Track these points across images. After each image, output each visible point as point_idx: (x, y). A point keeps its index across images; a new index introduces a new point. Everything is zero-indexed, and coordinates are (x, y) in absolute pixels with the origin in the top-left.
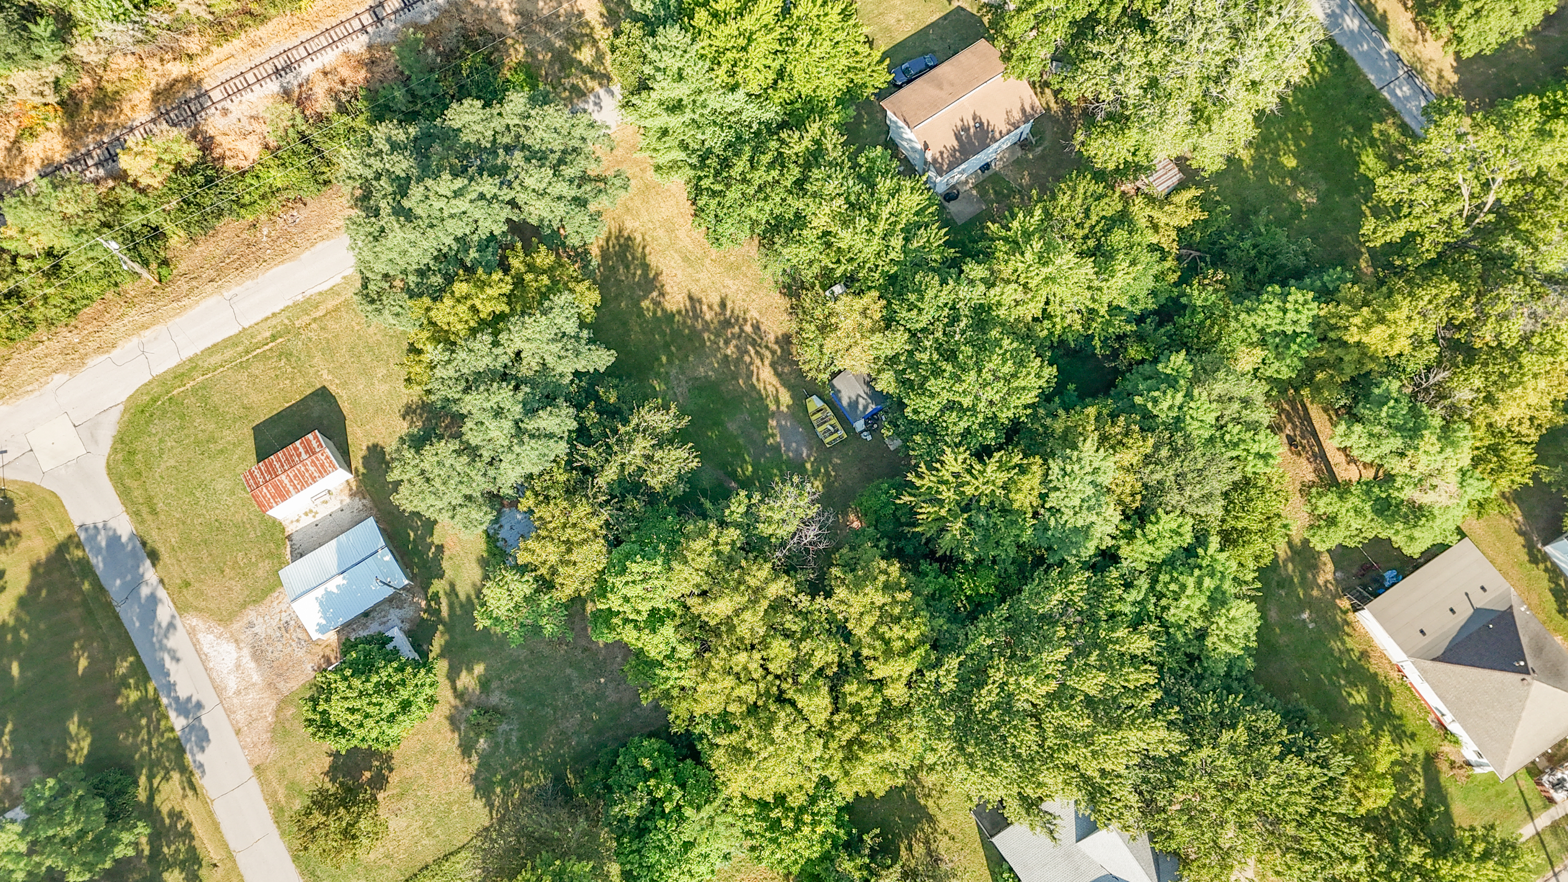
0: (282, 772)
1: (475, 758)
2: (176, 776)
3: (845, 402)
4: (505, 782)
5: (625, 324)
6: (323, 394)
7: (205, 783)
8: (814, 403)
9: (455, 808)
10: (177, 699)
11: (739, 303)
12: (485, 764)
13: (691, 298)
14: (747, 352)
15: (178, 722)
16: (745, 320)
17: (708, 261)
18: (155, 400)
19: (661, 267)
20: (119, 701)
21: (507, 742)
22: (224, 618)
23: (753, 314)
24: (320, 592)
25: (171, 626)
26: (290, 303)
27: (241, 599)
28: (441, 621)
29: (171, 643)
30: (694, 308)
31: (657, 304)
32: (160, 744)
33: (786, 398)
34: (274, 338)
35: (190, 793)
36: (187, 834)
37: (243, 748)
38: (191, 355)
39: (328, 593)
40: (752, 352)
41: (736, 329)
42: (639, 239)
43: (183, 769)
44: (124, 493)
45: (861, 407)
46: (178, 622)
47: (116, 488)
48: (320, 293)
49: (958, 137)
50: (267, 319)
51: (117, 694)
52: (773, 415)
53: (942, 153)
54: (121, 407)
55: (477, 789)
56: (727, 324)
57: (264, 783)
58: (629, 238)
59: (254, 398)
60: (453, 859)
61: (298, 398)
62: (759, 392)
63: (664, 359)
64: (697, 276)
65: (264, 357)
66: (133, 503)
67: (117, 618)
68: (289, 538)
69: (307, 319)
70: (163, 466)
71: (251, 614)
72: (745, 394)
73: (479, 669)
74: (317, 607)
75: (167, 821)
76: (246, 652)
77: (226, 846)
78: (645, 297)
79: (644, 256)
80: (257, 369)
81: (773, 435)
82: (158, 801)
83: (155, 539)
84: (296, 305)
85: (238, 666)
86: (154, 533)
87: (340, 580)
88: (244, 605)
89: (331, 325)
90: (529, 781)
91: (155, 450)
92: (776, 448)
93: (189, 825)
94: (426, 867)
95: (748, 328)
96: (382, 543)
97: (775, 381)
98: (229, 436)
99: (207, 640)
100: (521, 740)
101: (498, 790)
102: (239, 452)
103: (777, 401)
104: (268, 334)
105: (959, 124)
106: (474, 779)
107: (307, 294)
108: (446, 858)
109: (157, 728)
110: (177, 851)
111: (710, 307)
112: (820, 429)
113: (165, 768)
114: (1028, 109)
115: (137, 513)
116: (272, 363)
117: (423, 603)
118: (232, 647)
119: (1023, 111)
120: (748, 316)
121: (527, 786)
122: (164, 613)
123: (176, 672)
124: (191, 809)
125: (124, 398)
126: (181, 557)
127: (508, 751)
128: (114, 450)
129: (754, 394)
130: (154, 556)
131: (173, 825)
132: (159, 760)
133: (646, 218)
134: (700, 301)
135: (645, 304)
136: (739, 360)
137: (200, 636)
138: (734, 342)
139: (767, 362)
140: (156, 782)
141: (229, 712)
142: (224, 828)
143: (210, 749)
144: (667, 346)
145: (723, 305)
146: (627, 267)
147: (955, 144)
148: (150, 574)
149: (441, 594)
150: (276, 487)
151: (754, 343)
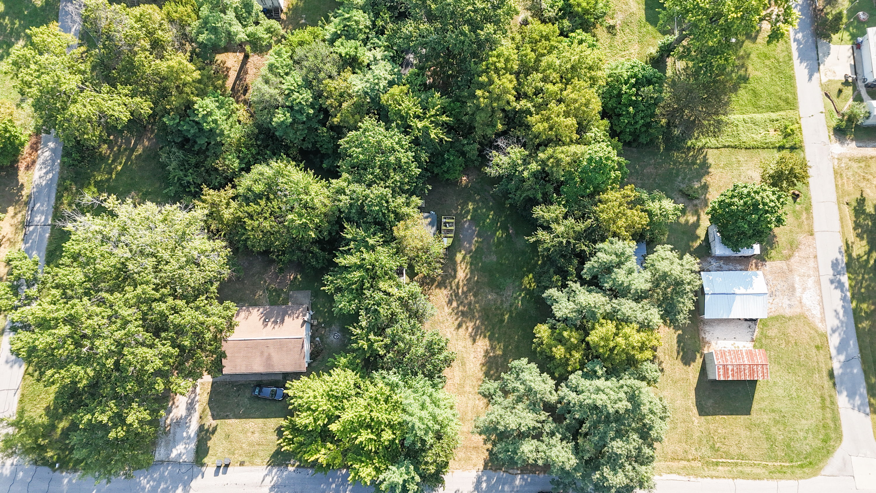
0: (800, 225)
2: (854, 255)
6: (702, 411)
7: (841, 243)
9: (722, 165)
10: (842, 291)
11: (451, 321)
12: (700, 175)
15: (845, 279)
16: (453, 310)
18: (801, 466)
19: (479, 367)
20: (873, 307)
22: (802, 318)
24: (750, 291)
25: (834, 331)
26: (699, 479)
27: (791, 322)
29: (836, 323)
31: (493, 348)
32: (858, 276)
33: (459, 257)
34: (717, 464)
35: (849, 243)
36: (857, 226)
37: (815, 248)
38: (770, 481)
39: (746, 287)
40: (460, 291)
43: (849, 256)
44: (836, 419)
46: (829, 331)
47: (840, 425)
48: (679, 474)
50: (717, 477)
51: (873, 312)
52: (470, 252)
54: (823, 473)
56: (464, 314)
57: (811, 226)
59: (743, 432)
60: (733, 144)
61: (717, 417)
62: (470, 268)
63: (508, 315)
64: (464, 350)
65: (728, 455)
66: (833, 410)
67: (861, 351)
68: (753, 341)
69: (693, 463)
70: (809, 422)
71: (788, 312)
73: (682, 219)
74: (754, 285)
75: (865, 236)
76: (798, 293)
77: (839, 208)
78: (497, 356)
80: (734, 451)
81: (477, 242)
82: (867, 248)
83: (827, 383)
84: (696, 476)
85: (804, 289)
86: (826, 386)
87: (737, 291)
88: (790, 319)
89: (680, 452)
91: (810, 435)
93: (855, 229)
96: (707, 298)
97: (459, 268)
98: (766, 418)
99: (816, 311)
100: (677, 175)
101: (698, 161)
102: (763, 405)
103: (464, 258)
104: (720, 468)
105: (277, 326)
106: (707, 173)
107: (686, 478)
108: (735, 147)
109: (857, 283)
110: (864, 220)
111: (467, 328)
112: (453, 229)
113: (859, 262)
115: (833, 403)
116: (724, 448)
118: (804, 301)
121: (683, 155)
122: (834, 341)
123: (838, 305)
124: (852, 237)
125: (819, 477)
126: (816, 364)
128: (834, 448)
129: (474, 268)
130: (831, 374)
131: (863, 232)
132: (860, 267)
133: (470, 402)
134: (471, 336)
135: (499, 352)
136: (469, 290)
137: (819, 316)
138: (466, 301)
139: (456, 280)
140: (865, 257)
141: (817, 269)
142: (838, 218)
143: (833, 258)
144: (501, 322)
145: (459, 326)
147: (286, 318)
148: (836, 366)
150: (753, 360)
151: (457, 295)
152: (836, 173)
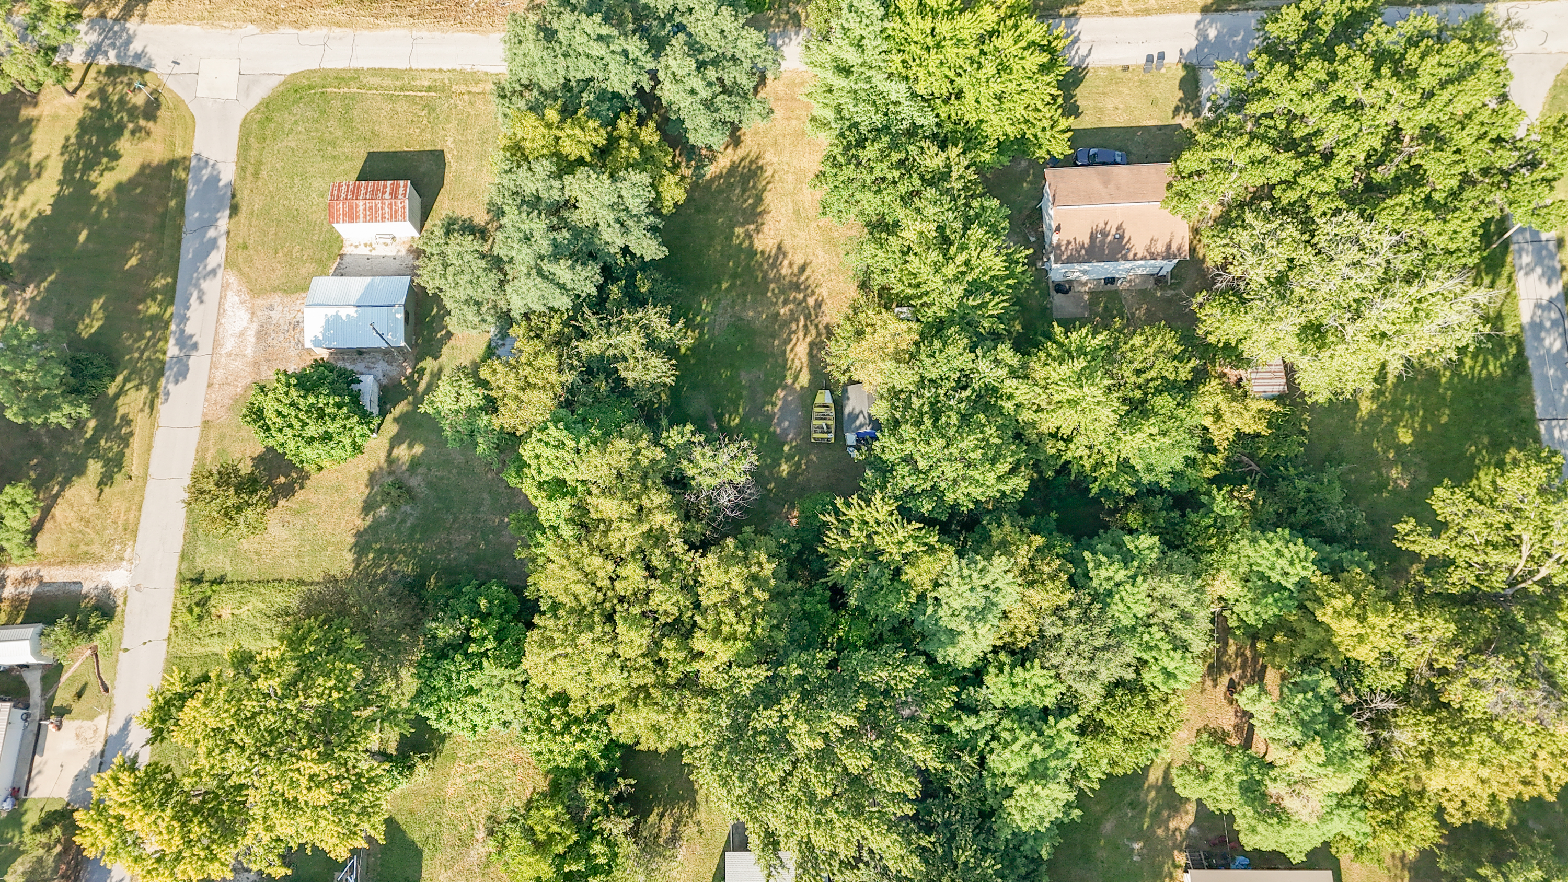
0: (222, 437)
1: (370, 519)
2: (145, 390)
3: (847, 411)
4: (380, 553)
5: (712, 238)
6: (438, 157)
7: (164, 409)
8: (824, 397)
9: (330, 548)
10: (183, 331)
11: (817, 275)
12: (373, 529)
13: (779, 248)
14: (797, 321)
15: (172, 350)
16: (813, 293)
17: (814, 225)
18: (310, 87)
19: (772, 207)
20: (140, 307)
21: (403, 521)
22: (256, 290)
23: (823, 292)
24: (331, 311)
25: (214, 272)
26: (458, 68)
27: (277, 283)
28: (414, 392)
29: (204, 285)
30: (776, 257)
31: (749, 236)
32: (149, 359)
33: (804, 379)
34: (429, 89)
35: (147, 410)
36: (125, 440)
37: (206, 400)
38: (359, 66)
39: (337, 316)
40: (802, 323)
41: (801, 296)
42: (769, 173)
43: (154, 388)
44: (244, 148)
45: (858, 423)
46: (220, 272)
47: (240, 139)
48: (486, 74)
49: (1093, 237)
50: (433, 71)
51: (143, 300)
52: (785, 387)
53: (1069, 243)
54: (282, 78)
55: (356, 545)
56: (796, 287)
57: (204, 437)
58: (761, 168)
59: (385, 129)
61: (417, 148)
62: (785, 361)
63: (725, 286)
64: (797, 232)
65: (412, 100)
66: (245, 159)
67: (179, 242)
68: (342, 256)
69: (463, 88)
70: (285, 144)
71: (276, 299)
72: (773, 355)
73: (418, 449)
74: (322, 322)
75: (118, 421)
76: (255, 327)
77: (146, 468)
78: (742, 225)
79: (764, 190)
80: (401, 106)
81: (774, 404)
82: (120, 401)
83: (244, 197)
84: (462, 72)
85: (242, 334)
86: (246, 192)
87: (352, 311)
88: (275, 289)
89: (479, 104)
90: (399, 564)
91: (287, 127)
92: (770, 417)
93: (131, 434)
94: (280, 581)
95: (811, 301)
96: (403, 302)
97: (805, 359)
98: (347, 147)
99: (232, 299)
100: (413, 528)
101: (371, 556)
102: (347, 165)
103: (796, 378)
104: (426, 84)
105: (1102, 225)
106: (359, 535)
107: (476, 68)
109: (155, 345)
110: (110, 448)
111: (791, 265)
112: (815, 422)
113: (141, 379)
114: (1174, 248)
115: (243, 169)
116: (416, 109)
117: (409, 371)
118: (246, 316)
119: (1169, 246)
120: (818, 291)
121: (395, 567)
122: (215, 259)
123: (195, 312)
124: (140, 422)
125: (288, 72)
126: (254, 223)
127: (398, 528)
128: (257, 110)
129: (780, 360)
130: (235, 210)
131: (120, 427)
132: (142, 370)
133: (785, 159)
134: (785, 255)
135: (739, 230)
136: (787, 323)
137: (229, 293)
138: (792, 306)
139: (808, 339)
140: (128, 386)
141: (213, 366)
142: (154, 452)
143: (182, 385)
144: (734, 276)
145: (803, 269)
146: (744, 191)
147: (1087, 242)
148: (223, 222)
149: (427, 372)
150: (350, 207)
151: (808, 317)
152: (135, 533)
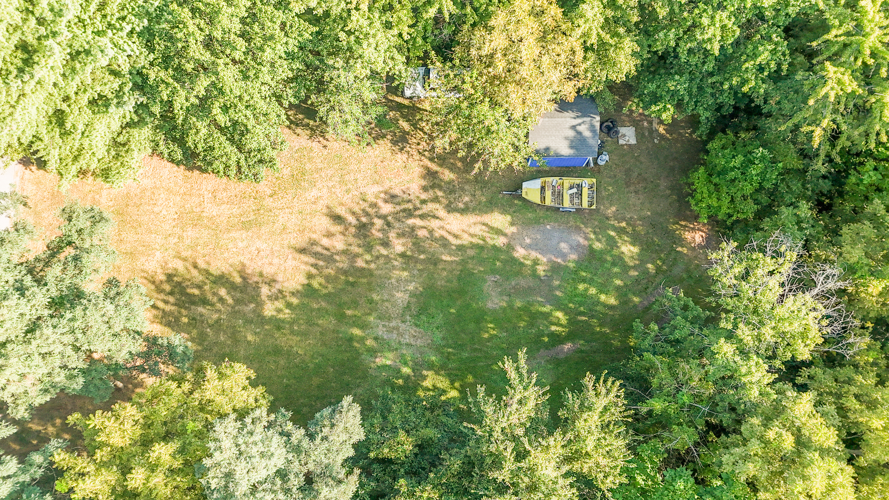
5: (277, 351)
8: (532, 190)
11: (346, 199)
13: (302, 251)
14: (413, 229)
17: (268, 202)
19: (236, 260)
23: (372, 191)
30: (317, 255)
31: (280, 295)
33: (499, 220)
40: (418, 222)
42: (180, 266)
45: (587, 134)
52: (510, 247)
56: (363, 229)
58: (170, 277)
62: (473, 246)
63: (357, 332)
64: (279, 226)
72: (463, 262)
78: (260, 304)
79: (207, 273)
81: (536, 262)
92: (554, 269)
95: (386, 208)
97: (471, 219)
103: (499, 232)
111: (329, 235)
112: (567, 203)
120: (371, 199)
129: (471, 253)
133: (160, 240)
134: (314, 243)
135: (269, 310)
136: (417, 244)
138: (392, 235)
139: (442, 213)
144: (341, 317)
145: (337, 219)
146: (204, 302)
151: (409, 214)
